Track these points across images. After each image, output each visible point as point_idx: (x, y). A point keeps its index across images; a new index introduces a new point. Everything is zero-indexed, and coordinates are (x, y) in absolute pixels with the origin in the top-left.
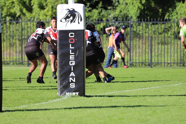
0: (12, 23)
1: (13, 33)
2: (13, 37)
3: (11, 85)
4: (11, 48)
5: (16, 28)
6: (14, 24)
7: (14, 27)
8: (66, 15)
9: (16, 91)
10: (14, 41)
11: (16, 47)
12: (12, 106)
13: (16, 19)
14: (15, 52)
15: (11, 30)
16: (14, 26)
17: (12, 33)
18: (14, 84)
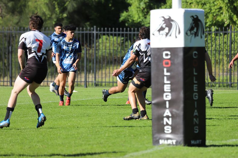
0: (218, 34)
1: (220, 47)
2: (220, 51)
3: (217, 113)
4: (217, 66)
5: (223, 41)
6: (221, 35)
7: (221, 40)
8: (160, 25)
9: (224, 121)
10: (221, 57)
11: (223, 65)
12: (218, 140)
13: (224, 28)
14: (222, 71)
15: (218, 42)
16: (221, 38)
17: (218, 47)
18: (220, 112)
